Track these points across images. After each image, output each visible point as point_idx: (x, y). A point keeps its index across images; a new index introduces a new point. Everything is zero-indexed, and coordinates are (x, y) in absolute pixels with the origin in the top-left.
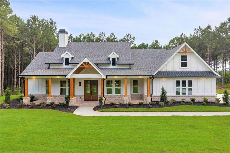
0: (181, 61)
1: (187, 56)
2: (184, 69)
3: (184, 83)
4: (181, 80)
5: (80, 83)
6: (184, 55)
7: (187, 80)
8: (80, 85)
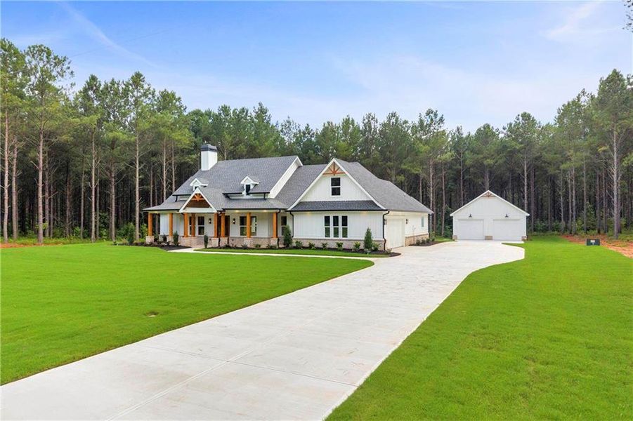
0: (332, 185)
1: (339, 179)
2: (336, 198)
3: (336, 219)
4: (331, 215)
5: (210, 219)
6: (336, 176)
7: (340, 215)
8: (210, 223)
